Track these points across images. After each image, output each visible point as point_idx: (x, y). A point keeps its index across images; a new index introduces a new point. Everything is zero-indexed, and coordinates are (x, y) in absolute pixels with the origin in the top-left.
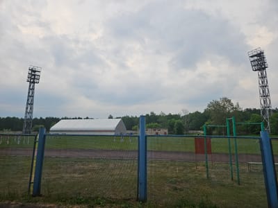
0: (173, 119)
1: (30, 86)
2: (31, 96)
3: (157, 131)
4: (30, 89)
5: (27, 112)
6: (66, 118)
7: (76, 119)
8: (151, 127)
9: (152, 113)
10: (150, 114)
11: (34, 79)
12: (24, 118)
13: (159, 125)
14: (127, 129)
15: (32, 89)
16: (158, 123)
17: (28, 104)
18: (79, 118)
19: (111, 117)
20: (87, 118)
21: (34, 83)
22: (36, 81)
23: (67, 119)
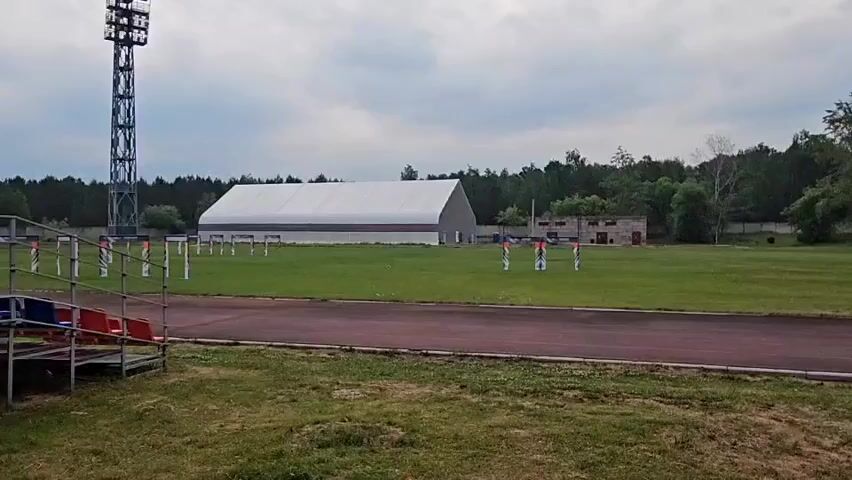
0: (664, 181)
1: (117, 56)
2: (123, 96)
3: (601, 227)
4: (117, 68)
5: (115, 159)
6: (244, 181)
7: (280, 181)
8: (574, 211)
9: (573, 157)
10: (563, 161)
11: (130, 27)
12: (107, 180)
13: (608, 202)
14: (480, 223)
15: (123, 69)
16: (602, 194)
17: (116, 126)
18: (290, 180)
19: (410, 175)
20: (321, 179)
21: (129, 43)
22: (135, 35)
23: (251, 182)
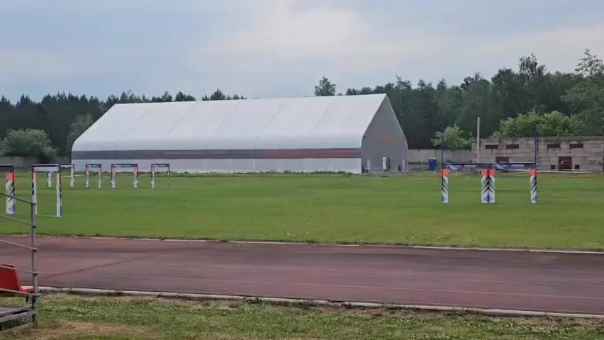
3: (564, 150)
6: (125, 100)
7: (169, 99)
8: (530, 132)
9: (529, 64)
10: (516, 70)
13: (573, 120)
14: (412, 146)
16: (566, 109)
18: (181, 98)
19: (326, 90)
20: (218, 96)
